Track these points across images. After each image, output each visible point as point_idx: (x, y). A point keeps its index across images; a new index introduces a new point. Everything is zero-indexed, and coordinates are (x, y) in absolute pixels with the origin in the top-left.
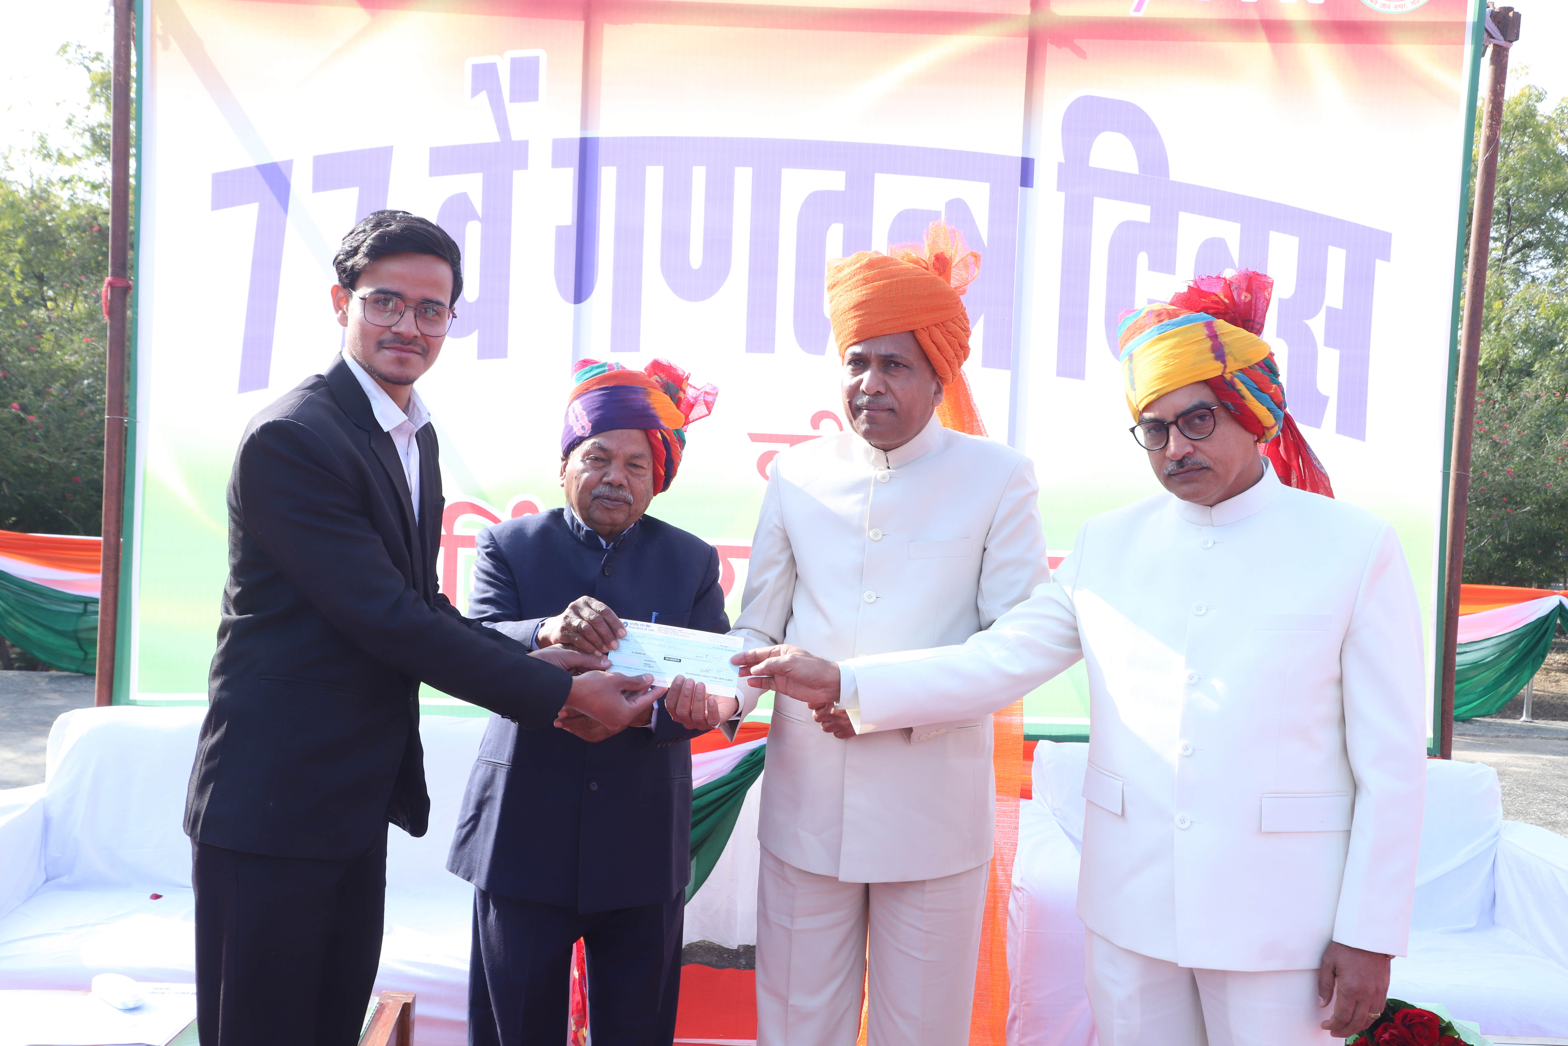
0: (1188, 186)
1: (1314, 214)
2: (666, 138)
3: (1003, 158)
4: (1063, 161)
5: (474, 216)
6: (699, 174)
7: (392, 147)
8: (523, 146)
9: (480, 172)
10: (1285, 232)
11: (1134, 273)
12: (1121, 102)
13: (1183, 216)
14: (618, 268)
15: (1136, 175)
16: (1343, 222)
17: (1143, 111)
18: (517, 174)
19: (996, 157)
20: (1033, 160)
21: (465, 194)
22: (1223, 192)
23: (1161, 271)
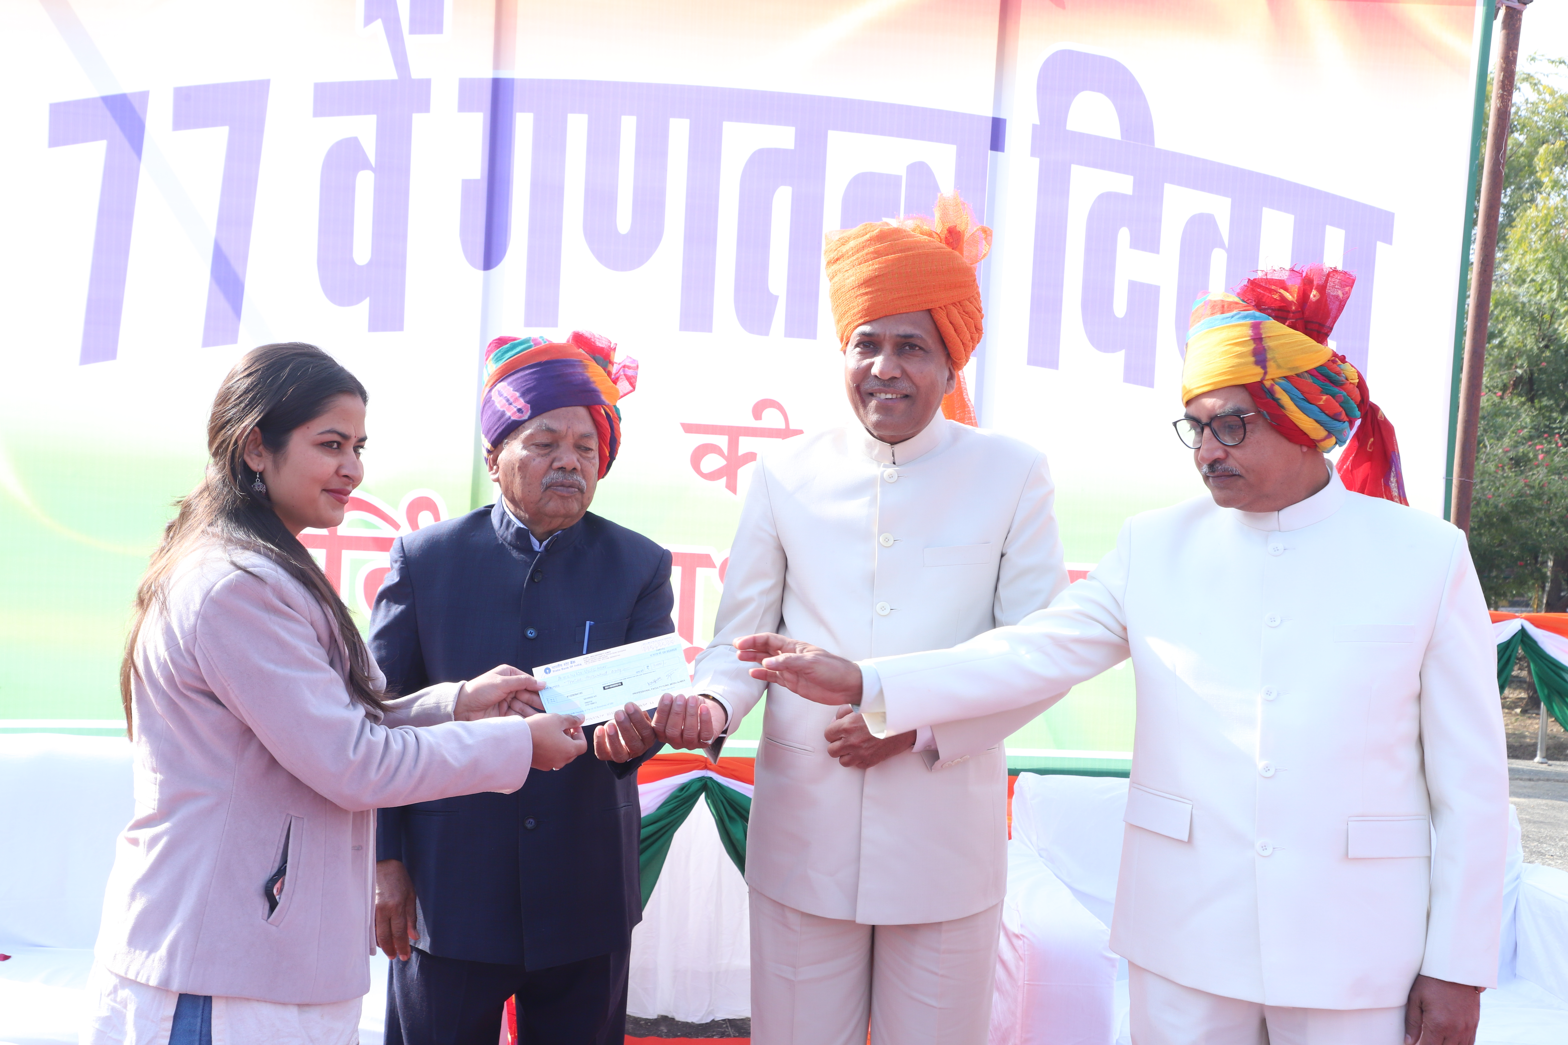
0: (1174, 154)
1: (1312, 191)
2: (591, 83)
3: (972, 117)
4: (1038, 123)
5: (366, 165)
6: (629, 125)
7: (268, 82)
8: (425, 85)
9: (373, 113)
10: (1279, 209)
11: (1114, 251)
12: (1102, 58)
13: (1168, 187)
14: (534, 231)
15: (1118, 141)
16: (1342, 199)
17: (1127, 69)
18: (418, 119)
19: (964, 115)
20: (1005, 121)
21: (356, 140)
22: (1212, 163)
23: (1144, 249)
